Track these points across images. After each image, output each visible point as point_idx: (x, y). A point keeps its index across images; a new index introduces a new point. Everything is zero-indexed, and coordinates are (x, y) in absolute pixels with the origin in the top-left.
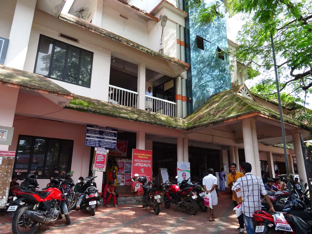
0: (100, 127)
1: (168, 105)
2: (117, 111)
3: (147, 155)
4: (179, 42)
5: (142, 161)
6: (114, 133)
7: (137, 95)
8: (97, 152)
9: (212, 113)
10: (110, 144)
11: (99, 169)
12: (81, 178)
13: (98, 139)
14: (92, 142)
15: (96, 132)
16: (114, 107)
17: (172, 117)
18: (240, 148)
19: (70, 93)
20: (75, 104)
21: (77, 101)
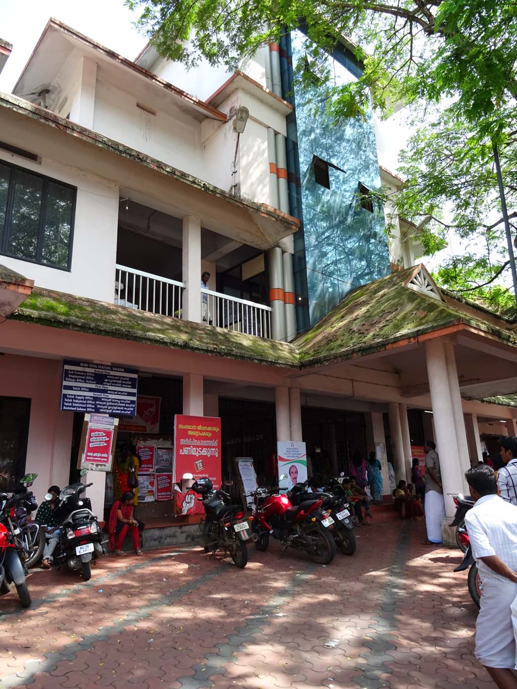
0: (97, 365)
1: (254, 313)
2: (139, 325)
3: (210, 429)
4: (274, 169)
5: (198, 443)
6: (131, 379)
7: (181, 288)
8: (90, 424)
9: (355, 327)
10: (121, 405)
11: (97, 465)
12: (54, 490)
13: (91, 394)
14: (77, 401)
15: (87, 378)
16: (131, 316)
17: (265, 340)
18: (412, 407)
19: (24, 280)
20: (34, 307)
21: (40, 302)
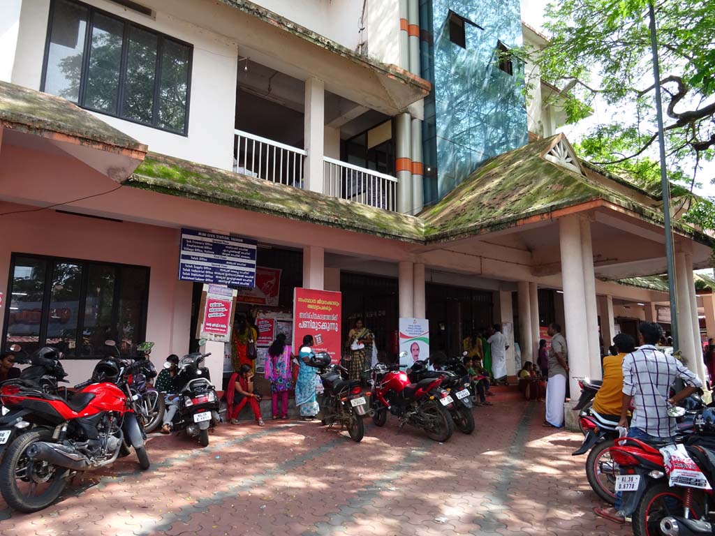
0: (216, 234)
1: (379, 184)
2: (257, 194)
3: (330, 303)
4: (406, 26)
5: (318, 317)
6: (250, 250)
7: (303, 156)
8: (208, 295)
9: (485, 201)
10: (239, 276)
11: (216, 336)
12: (173, 359)
13: (210, 264)
14: (195, 271)
15: (205, 247)
16: (251, 185)
17: (390, 213)
18: (543, 287)
19: (137, 144)
20: (150, 173)
21: (155, 168)
